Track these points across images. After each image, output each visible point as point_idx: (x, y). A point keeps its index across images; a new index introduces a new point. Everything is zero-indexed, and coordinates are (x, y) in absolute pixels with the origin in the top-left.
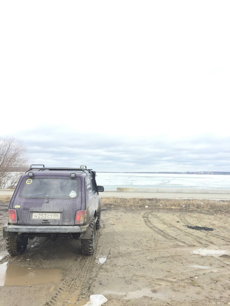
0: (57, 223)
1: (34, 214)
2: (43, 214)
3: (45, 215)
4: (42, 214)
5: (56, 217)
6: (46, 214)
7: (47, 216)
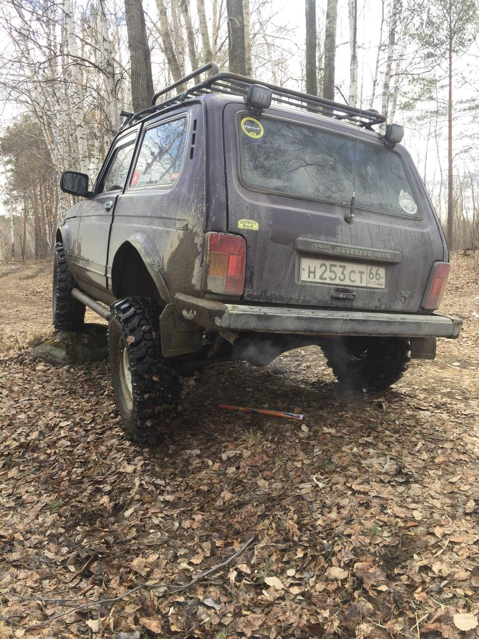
0: (375, 304)
1: (306, 264)
2: (336, 266)
3: (342, 269)
4: (331, 266)
5: (374, 280)
6: (344, 267)
7: (347, 272)
